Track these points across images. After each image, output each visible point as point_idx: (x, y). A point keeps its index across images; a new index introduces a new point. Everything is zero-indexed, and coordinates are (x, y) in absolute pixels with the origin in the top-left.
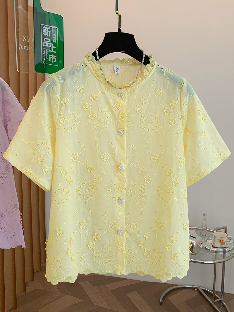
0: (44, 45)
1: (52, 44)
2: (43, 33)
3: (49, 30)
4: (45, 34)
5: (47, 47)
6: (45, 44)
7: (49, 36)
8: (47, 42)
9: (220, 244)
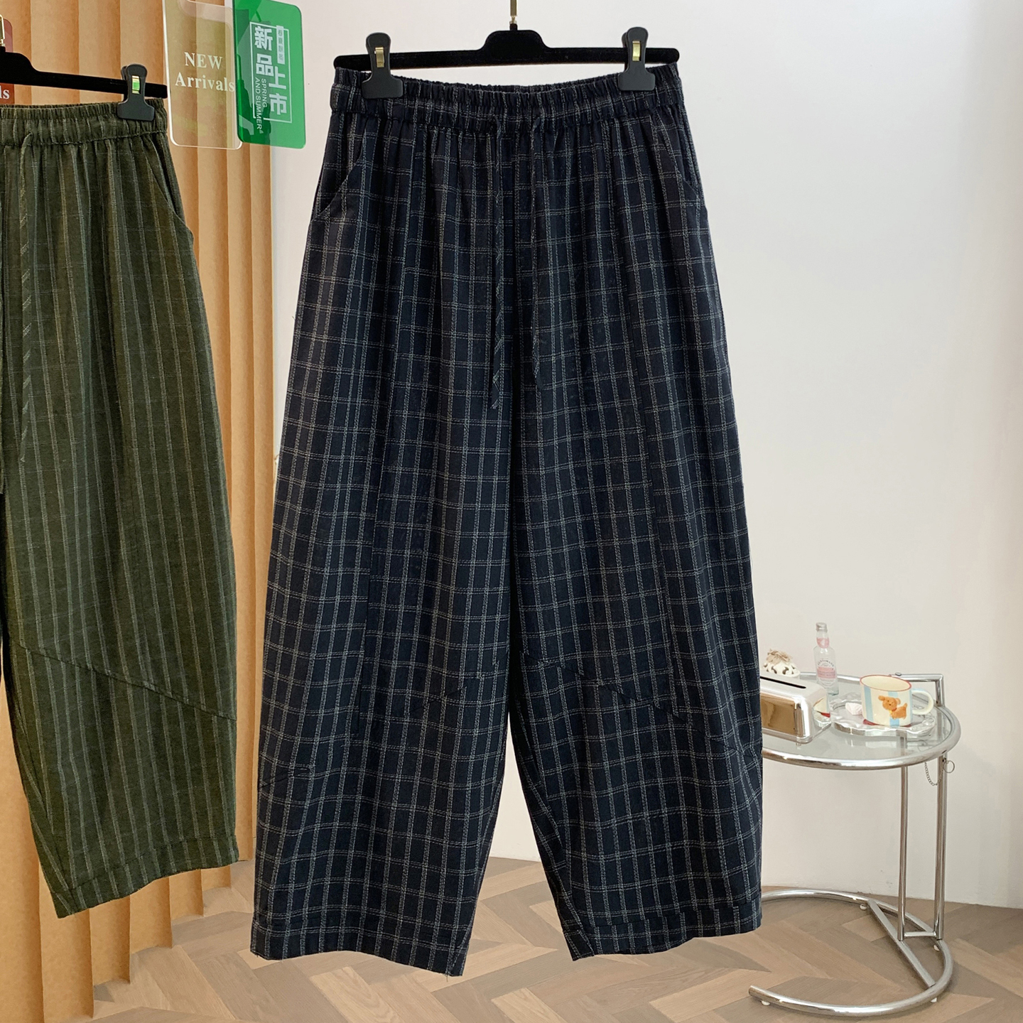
0: (258, 72)
1: (276, 68)
2: (254, 41)
3: (269, 34)
4: (260, 44)
5: (265, 77)
6: (260, 69)
7: (270, 49)
8: (265, 65)
9: (889, 712)
